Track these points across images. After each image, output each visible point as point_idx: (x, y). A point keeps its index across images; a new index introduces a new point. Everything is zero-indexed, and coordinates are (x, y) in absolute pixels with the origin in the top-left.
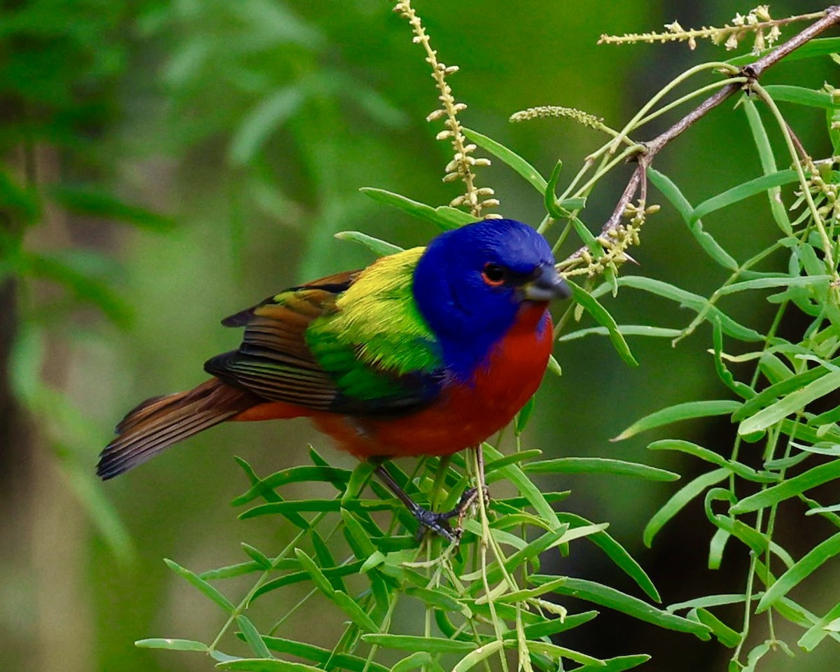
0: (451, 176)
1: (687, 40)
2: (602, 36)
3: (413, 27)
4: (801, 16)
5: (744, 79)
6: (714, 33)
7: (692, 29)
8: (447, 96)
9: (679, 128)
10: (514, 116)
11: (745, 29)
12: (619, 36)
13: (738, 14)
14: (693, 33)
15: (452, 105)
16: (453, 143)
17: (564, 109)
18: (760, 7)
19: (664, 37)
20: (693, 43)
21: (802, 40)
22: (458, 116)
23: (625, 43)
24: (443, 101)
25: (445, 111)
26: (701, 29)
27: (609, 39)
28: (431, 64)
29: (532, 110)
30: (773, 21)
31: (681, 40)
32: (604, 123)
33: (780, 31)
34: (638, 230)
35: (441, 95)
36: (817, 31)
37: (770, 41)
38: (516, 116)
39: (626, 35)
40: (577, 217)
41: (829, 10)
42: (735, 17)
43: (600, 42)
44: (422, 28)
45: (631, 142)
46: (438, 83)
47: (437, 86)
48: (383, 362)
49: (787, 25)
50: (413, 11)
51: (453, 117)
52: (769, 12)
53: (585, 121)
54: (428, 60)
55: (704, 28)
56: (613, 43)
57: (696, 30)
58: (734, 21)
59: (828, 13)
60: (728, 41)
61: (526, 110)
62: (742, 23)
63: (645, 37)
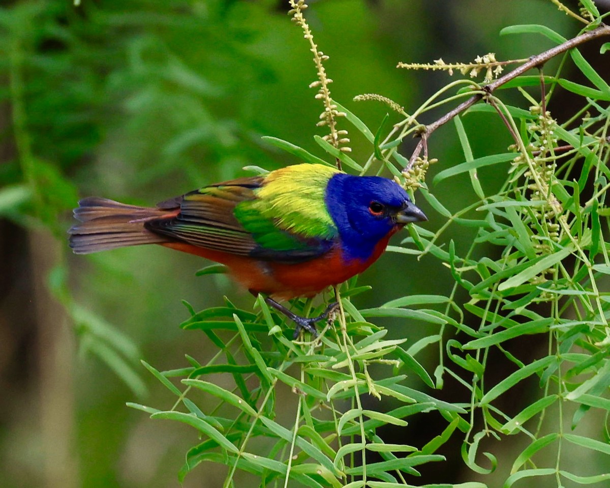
0: (322, 123)
1: (448, 69)
2: (399, 63)
3: (304, 30)
4: (514, 61)
5: (484, 93)
6: (463, 67)
7: (450, 64)
8: (322, 72)
9: (445, 119)
10: (356, 97)
11: (481, 66)
12: (409, 64)
13: (478, 56)
14: (451, 66)
15: (325, 78)
16: (324, 102)
17: (383, 98)
18: (490, 53)
19: (434, 67)
20: (451, 72)
21: (517, 73)
22: (328, 85)
23: (412, 68)
24: (319, 76)
25: (321, 82)
26: (456, 64)
27: (403, 65)
28: (313, 53)
29: (366, 95)
30: (498, 62)
31: (444, 70)
32: (404, 110)
33: (502, 68)
34: (425, 171)
35: (319, 72)
36: (525, 69)
37: (497, 74)
38: (358, 98)
39: (412, 64)
40: (389, 160)
41: (531, 57)
42: (476, 58)
43: (398, 66)
44: (309, 30)
45: (418, 123)
46: (317, 65)
47: (316, 67)
48: (295, 229)
49: (505, 65)
50: (304, 20)
51: (325, 86)
52: (495, 57)
53: (394, 107)
54: (312, 50)
55: (457, 63)
56: (405, 68)
57: (452, 64)
58: (476, 60)
59: (531, 59)
60: (472, 72)
61: (363, 95)
62: (481, 61)
63: (424, 66)
